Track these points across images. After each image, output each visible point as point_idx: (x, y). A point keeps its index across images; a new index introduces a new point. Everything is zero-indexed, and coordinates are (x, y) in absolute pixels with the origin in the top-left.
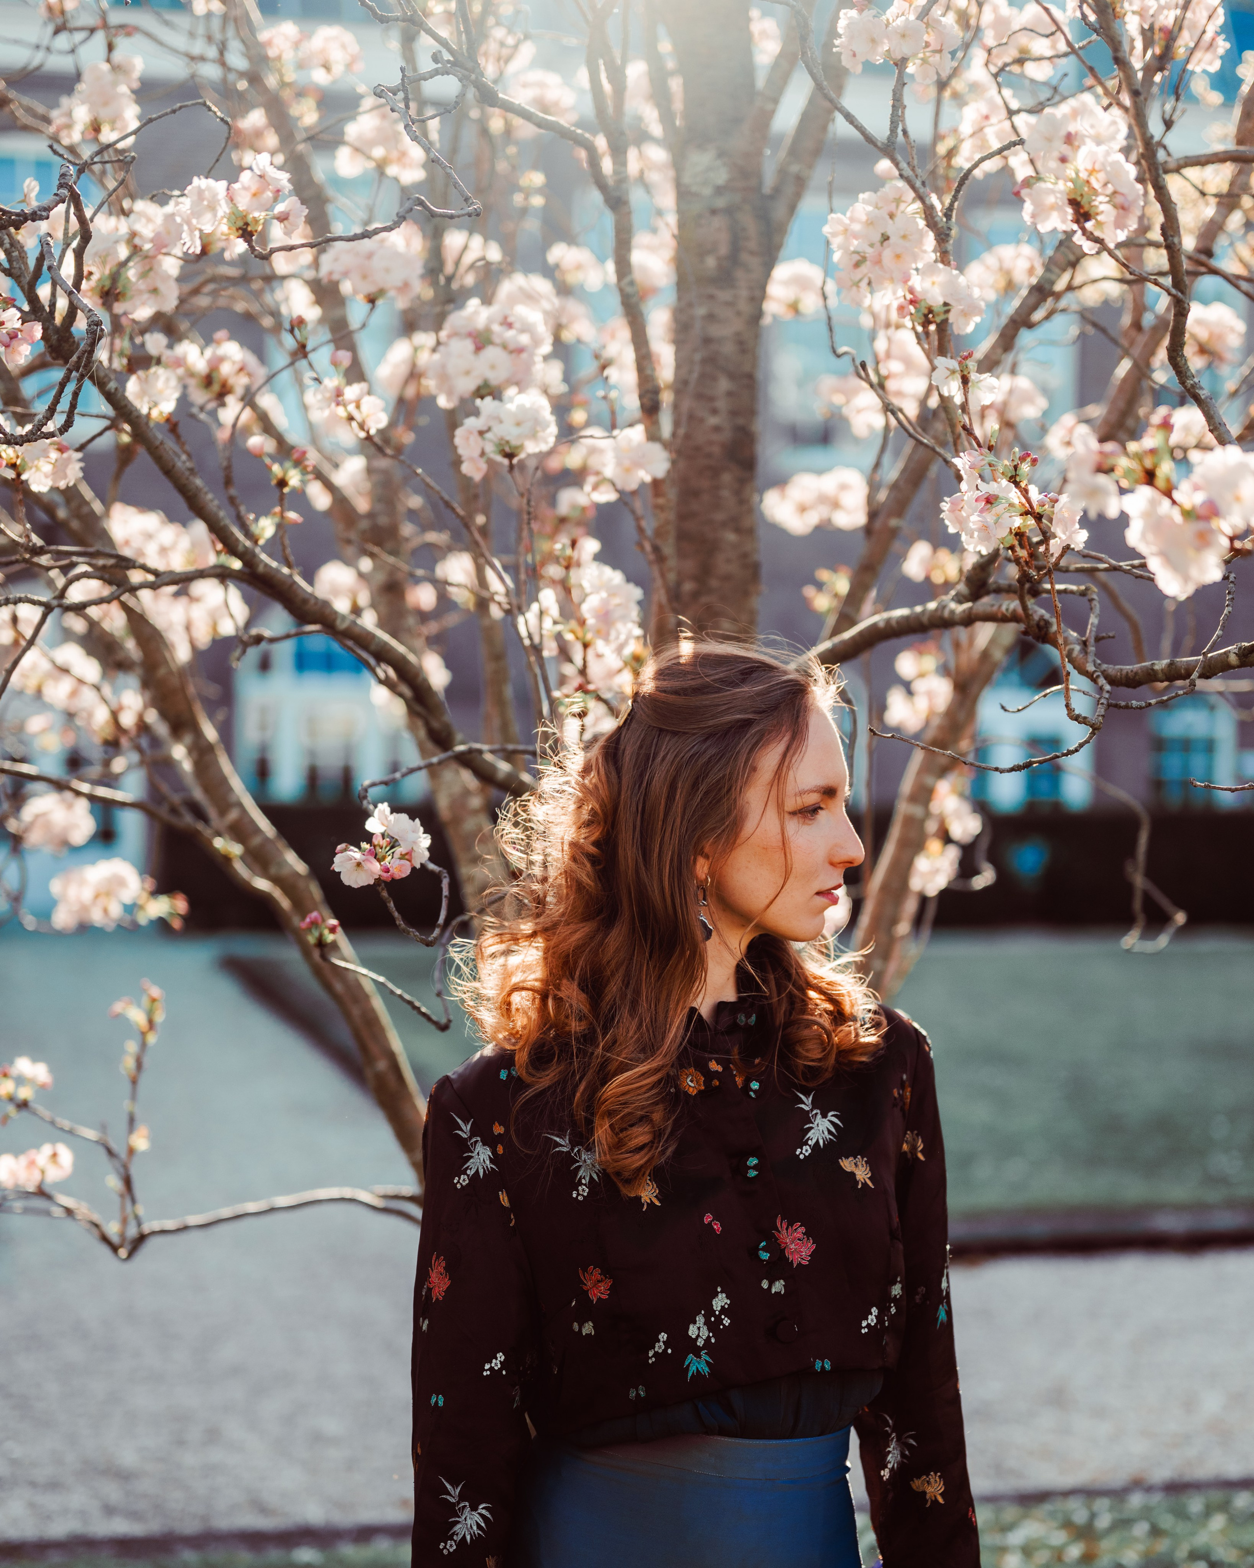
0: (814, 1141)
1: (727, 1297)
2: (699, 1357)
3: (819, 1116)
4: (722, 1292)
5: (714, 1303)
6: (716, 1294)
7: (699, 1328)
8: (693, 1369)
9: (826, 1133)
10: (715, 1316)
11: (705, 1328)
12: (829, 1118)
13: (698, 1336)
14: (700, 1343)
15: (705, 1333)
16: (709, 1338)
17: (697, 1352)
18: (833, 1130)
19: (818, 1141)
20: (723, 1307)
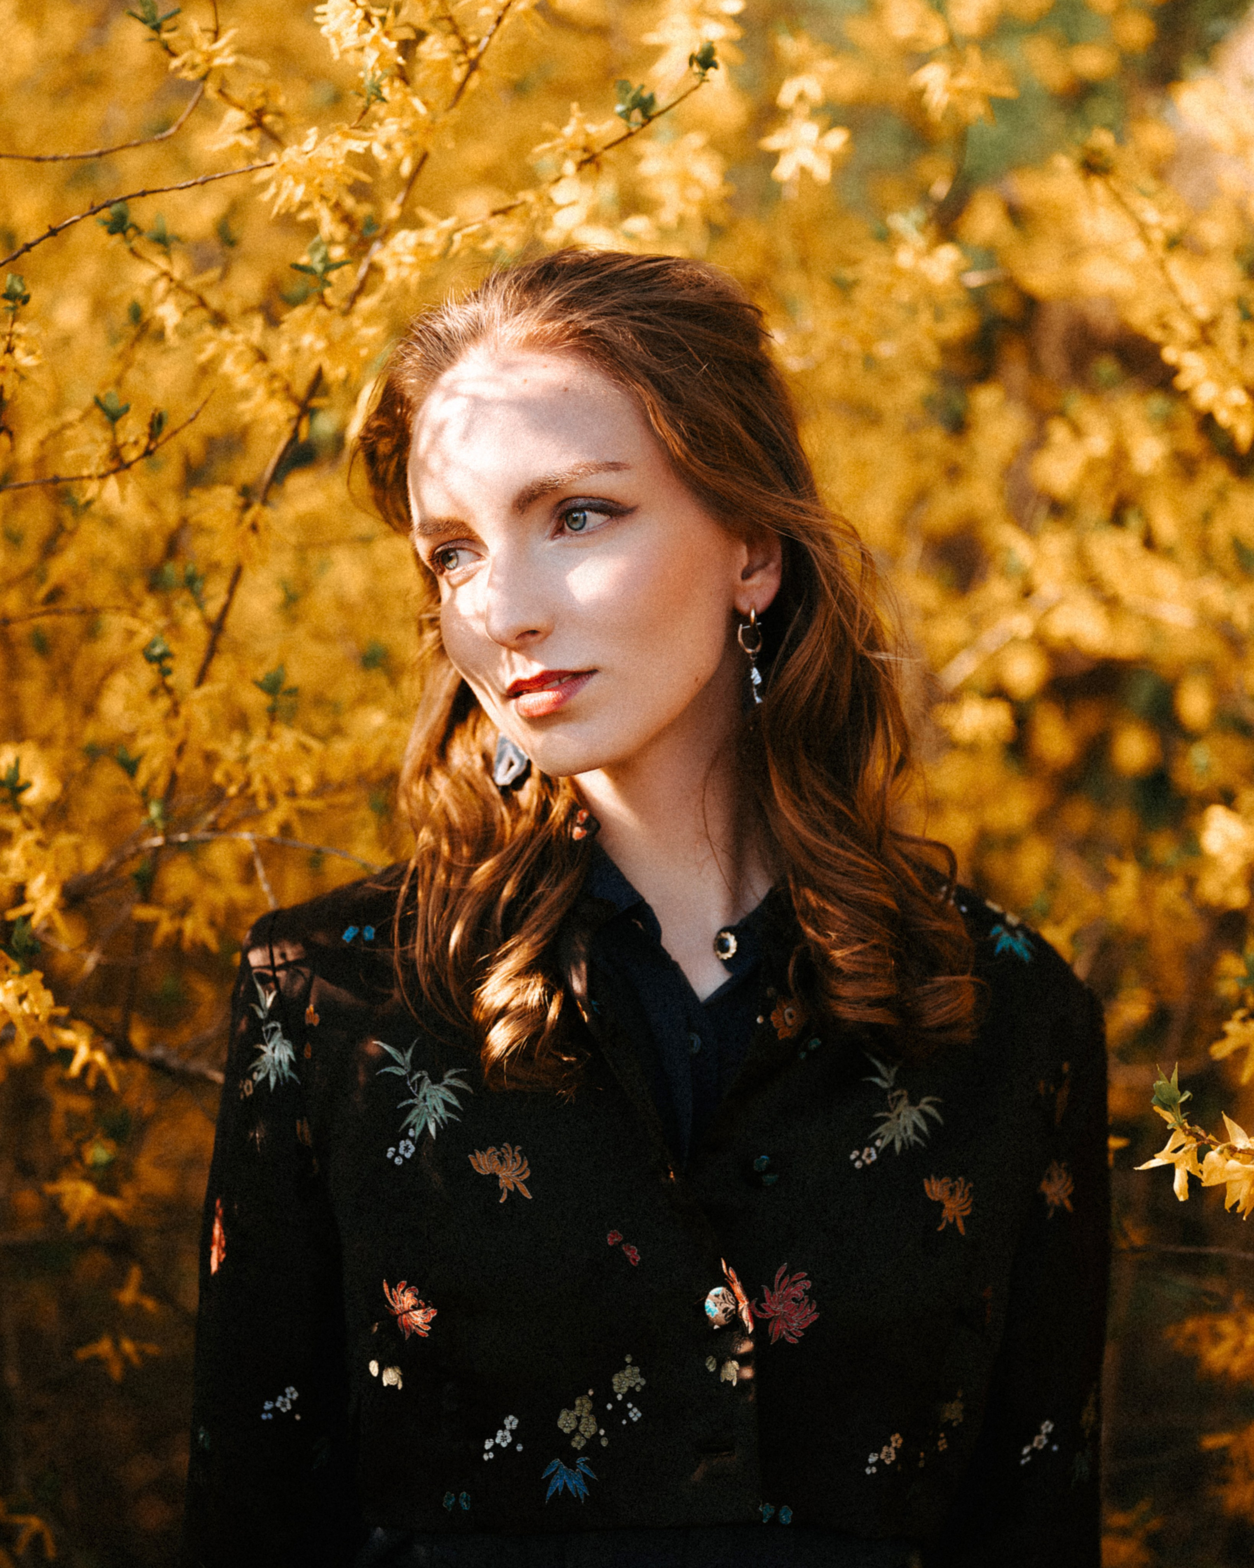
0: (886, 1141)
1: (642, 1374)
2: (572, 1466)
3: (905, 1101)
4: (633, 1364)
5: (615, 1380)
6: (622, 1367)
7: (579, 1419)
8: (557, 1484)
9: (910, 1132)
10: (614, 1402)
11: (592, 1419)
12: (921, 1106)
13: (576, 1431)
14: (578, 1443)
15: (589, 1427)
16: (597, 1435)
17: (570, 1457)
18: (924, 1128)
19: (892, 1142)
20: (631, 1390)
